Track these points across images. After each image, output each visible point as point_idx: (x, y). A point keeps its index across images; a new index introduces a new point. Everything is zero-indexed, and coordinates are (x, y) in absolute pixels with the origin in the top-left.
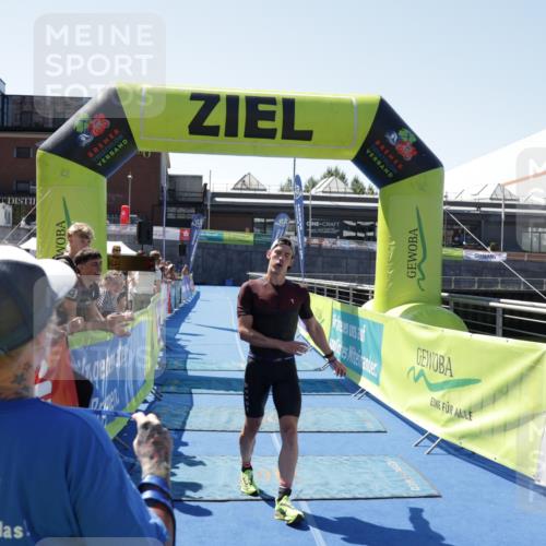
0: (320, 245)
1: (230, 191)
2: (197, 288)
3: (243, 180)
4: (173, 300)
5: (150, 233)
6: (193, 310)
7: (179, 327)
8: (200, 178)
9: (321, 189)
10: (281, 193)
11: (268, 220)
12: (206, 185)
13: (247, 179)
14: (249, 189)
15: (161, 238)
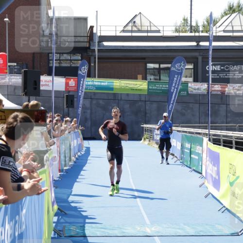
0: (223, 93)
1: (119, 34)
2: (86, 143)
3: (133, 21)
4: (62, 158)
5: (37, 83)
6: (84, 168)
7: (72, 188)
8: (85, 20)
9: (222, 28)
10: (177, 34)
11: (162, 66)
12: (92, 27)
13: (137, 20)
14: (139, 31)
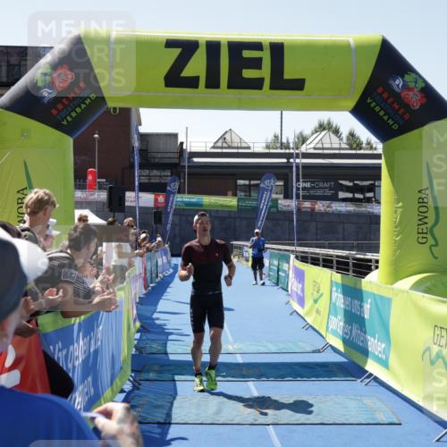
0: (313, 209)
1: (209, 150)
2: (174, 260)
3: (223, 138)
4: (148, 274)
5: (122, 199)
6: (171, 285)
7: (156, 303)
8: (175, 136)
9: (312, 146)
10: (267, 151)
11: (252, 182)
12: (182, 143)
13: (228, 136)
14: (229, 147)
15: (133, 204)
